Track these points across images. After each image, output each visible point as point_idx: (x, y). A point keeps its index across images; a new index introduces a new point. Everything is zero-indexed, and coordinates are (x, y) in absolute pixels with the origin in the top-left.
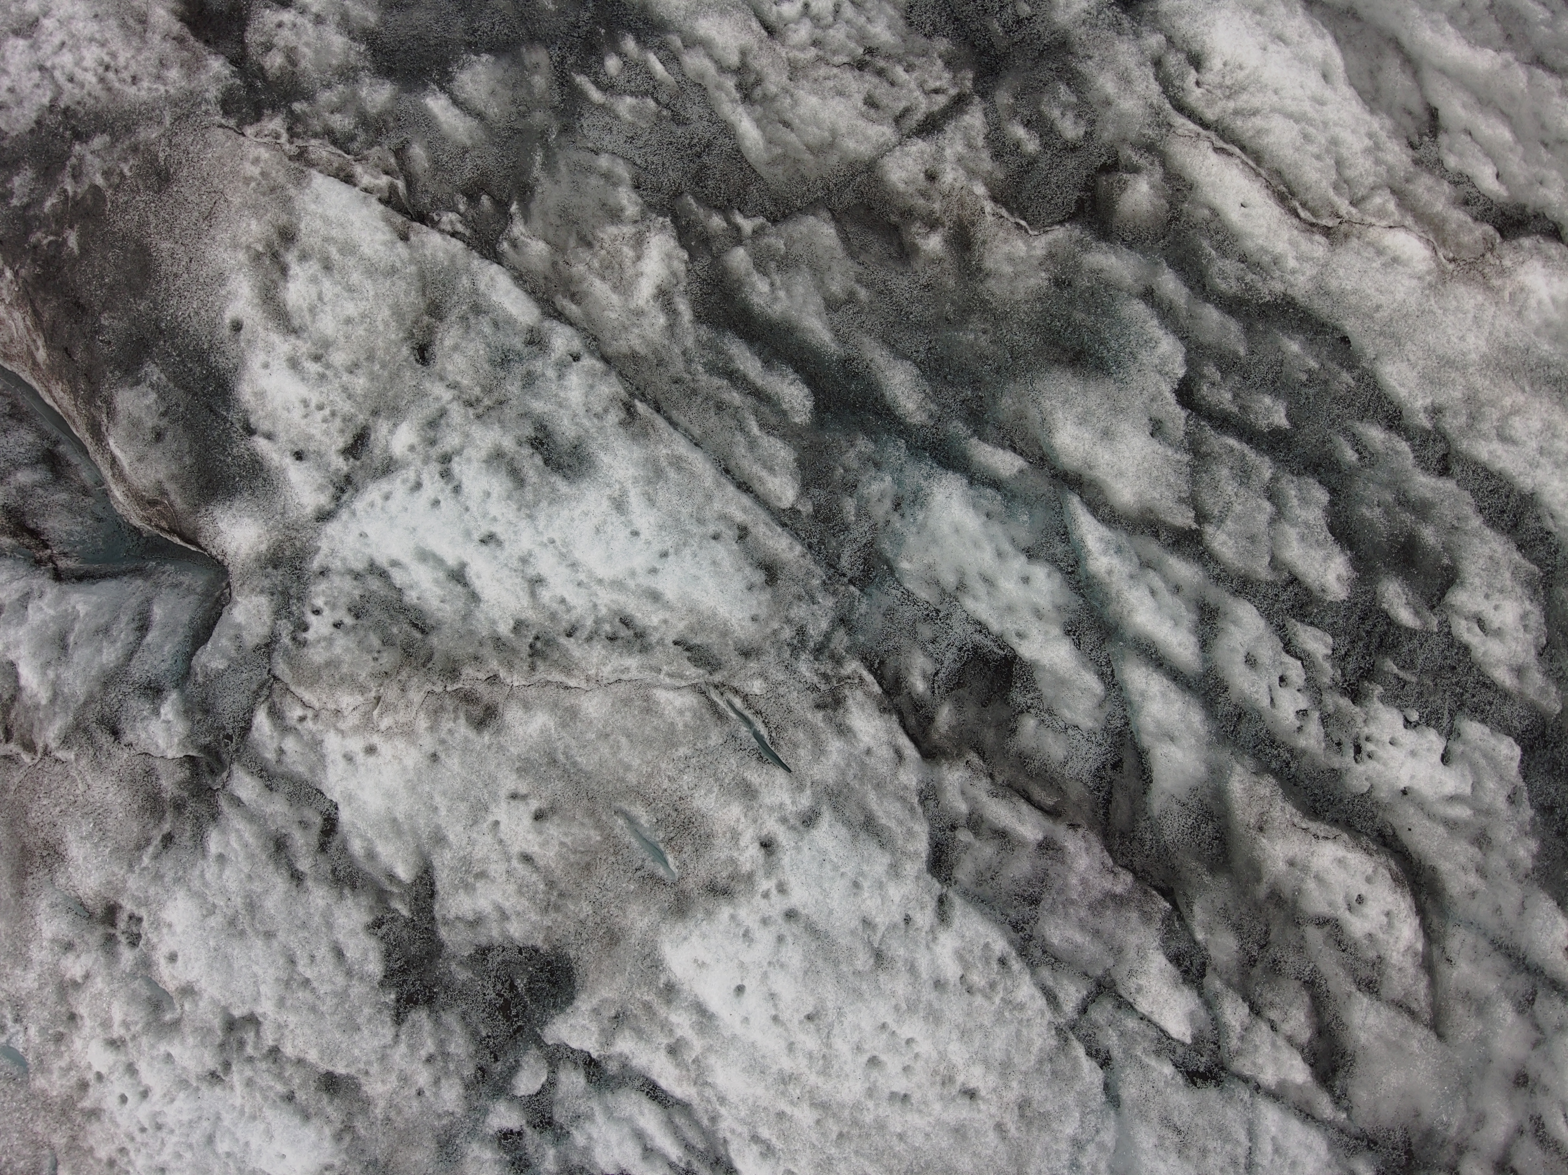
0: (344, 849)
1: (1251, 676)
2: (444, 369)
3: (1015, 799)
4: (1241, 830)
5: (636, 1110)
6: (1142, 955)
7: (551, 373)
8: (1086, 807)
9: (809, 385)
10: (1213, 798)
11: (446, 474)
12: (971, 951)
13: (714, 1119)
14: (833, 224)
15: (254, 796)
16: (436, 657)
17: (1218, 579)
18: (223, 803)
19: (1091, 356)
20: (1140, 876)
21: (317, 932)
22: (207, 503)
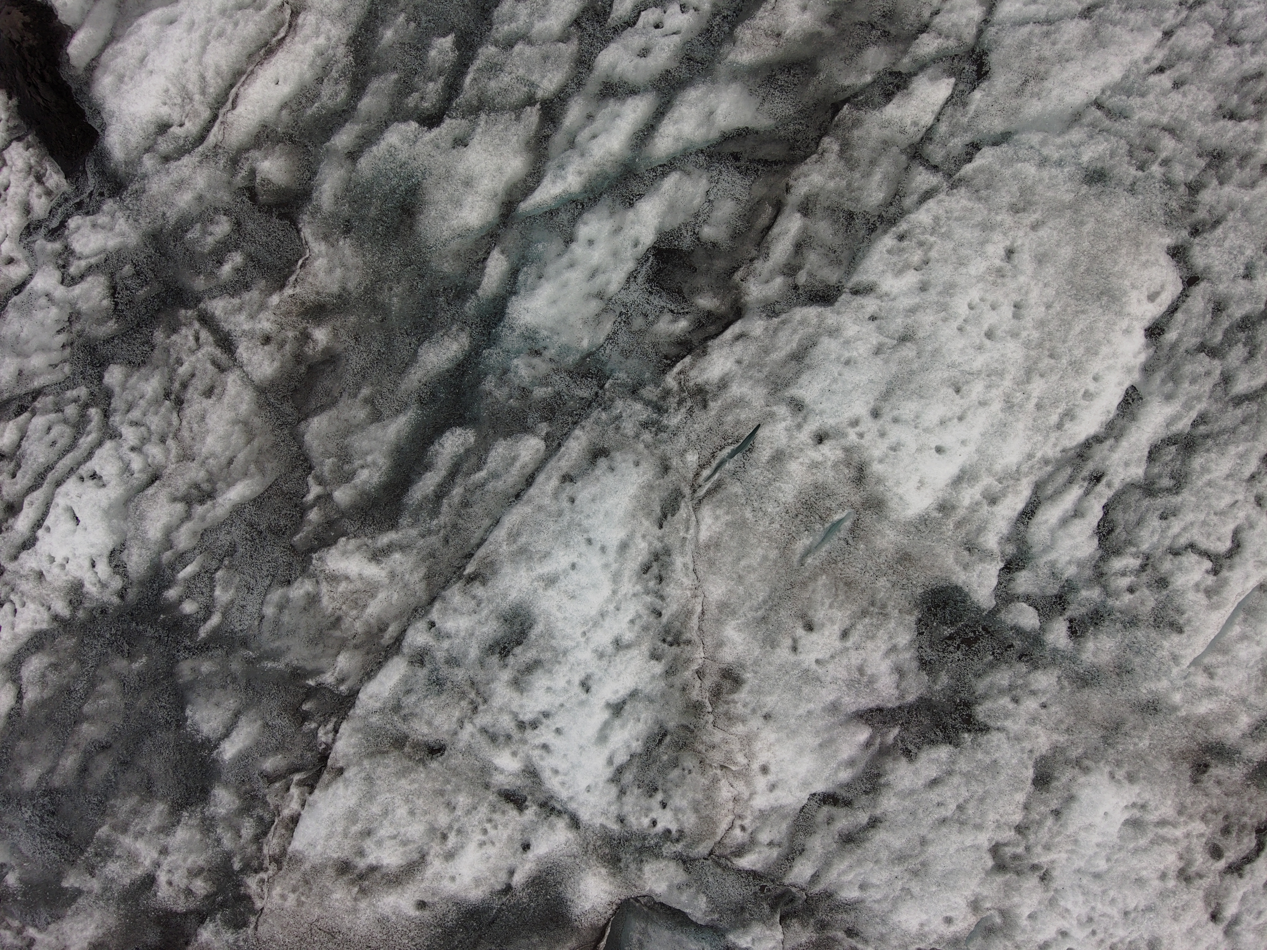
0: (848, 786)
1: (656, 51)
2: (447, 732)
3: (769, 239)
4: (781, 51)
5: (1044, 527)
6: (888, 124)
7: (446, 644)
8: (772, 180)
9: (443, 432)
10: (757, 76)
11: (534, 725)
12: (895, 264)
13: (1046, 462)
14: (310, 420)
15: (810, 863)
16: (684, 722)
17: (580, 84)
18: (817, 889)
19: (405, 200)
20: (823, 131)
21: (917, 802)
22: (570, 920)
